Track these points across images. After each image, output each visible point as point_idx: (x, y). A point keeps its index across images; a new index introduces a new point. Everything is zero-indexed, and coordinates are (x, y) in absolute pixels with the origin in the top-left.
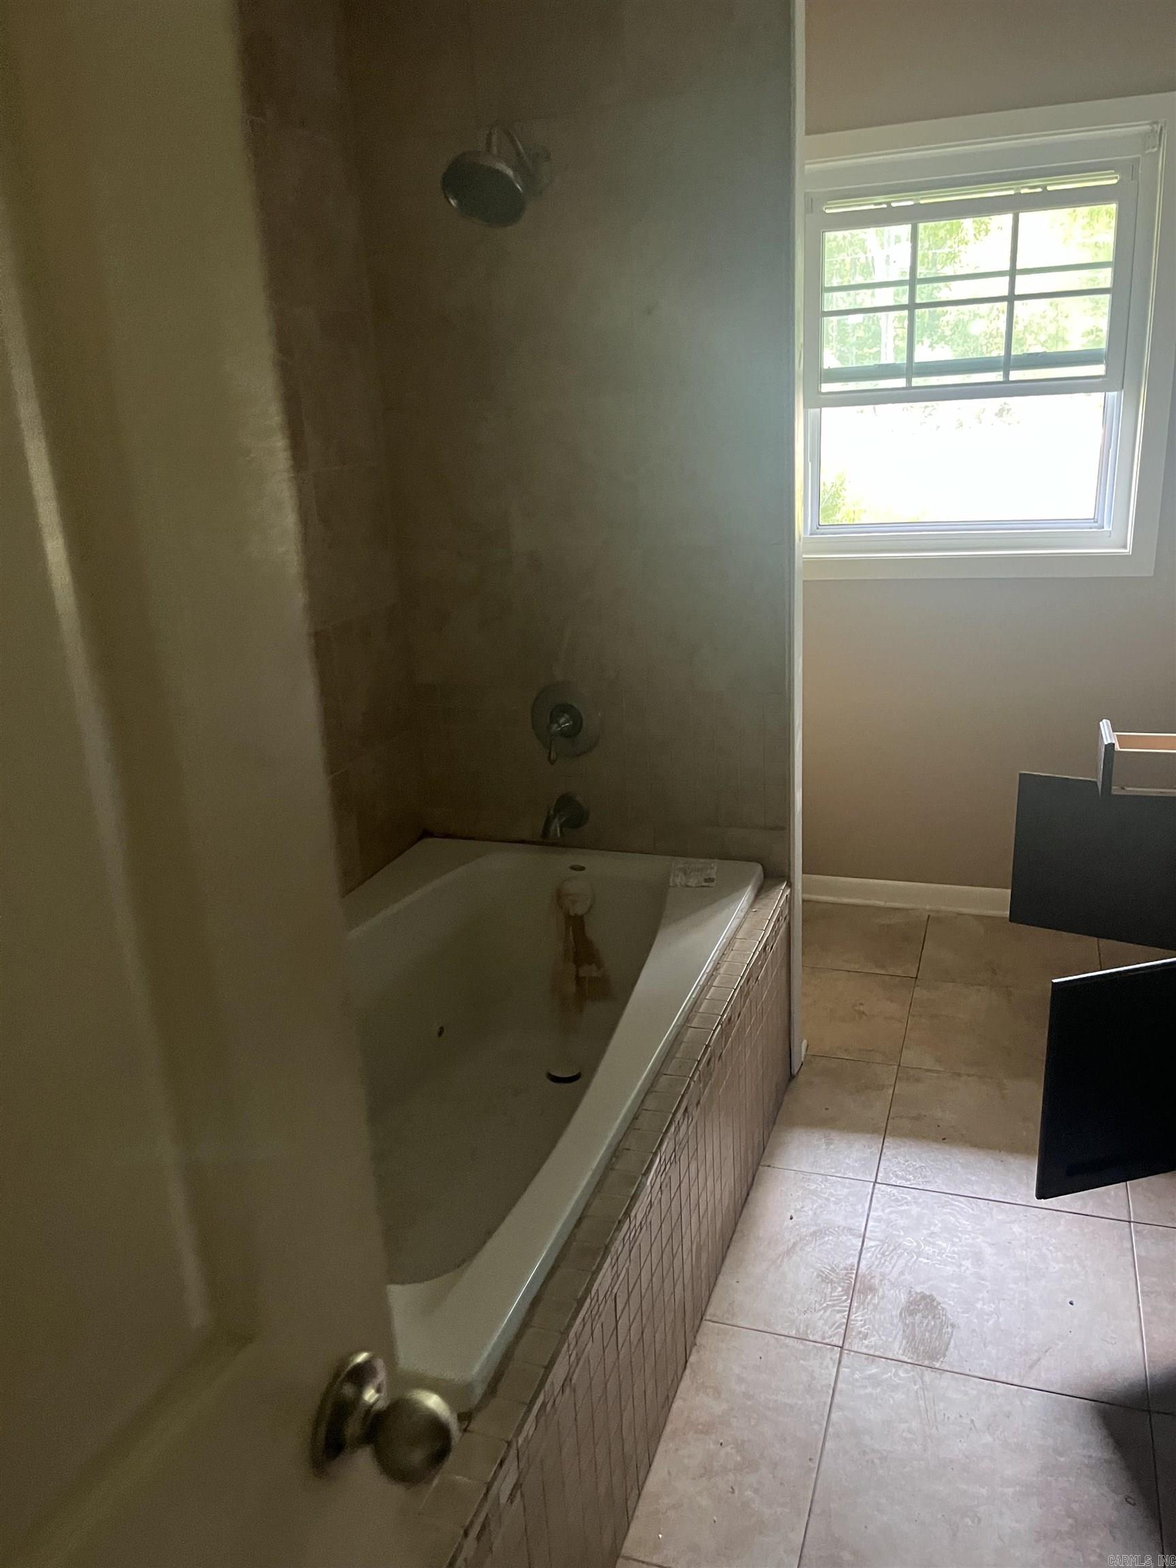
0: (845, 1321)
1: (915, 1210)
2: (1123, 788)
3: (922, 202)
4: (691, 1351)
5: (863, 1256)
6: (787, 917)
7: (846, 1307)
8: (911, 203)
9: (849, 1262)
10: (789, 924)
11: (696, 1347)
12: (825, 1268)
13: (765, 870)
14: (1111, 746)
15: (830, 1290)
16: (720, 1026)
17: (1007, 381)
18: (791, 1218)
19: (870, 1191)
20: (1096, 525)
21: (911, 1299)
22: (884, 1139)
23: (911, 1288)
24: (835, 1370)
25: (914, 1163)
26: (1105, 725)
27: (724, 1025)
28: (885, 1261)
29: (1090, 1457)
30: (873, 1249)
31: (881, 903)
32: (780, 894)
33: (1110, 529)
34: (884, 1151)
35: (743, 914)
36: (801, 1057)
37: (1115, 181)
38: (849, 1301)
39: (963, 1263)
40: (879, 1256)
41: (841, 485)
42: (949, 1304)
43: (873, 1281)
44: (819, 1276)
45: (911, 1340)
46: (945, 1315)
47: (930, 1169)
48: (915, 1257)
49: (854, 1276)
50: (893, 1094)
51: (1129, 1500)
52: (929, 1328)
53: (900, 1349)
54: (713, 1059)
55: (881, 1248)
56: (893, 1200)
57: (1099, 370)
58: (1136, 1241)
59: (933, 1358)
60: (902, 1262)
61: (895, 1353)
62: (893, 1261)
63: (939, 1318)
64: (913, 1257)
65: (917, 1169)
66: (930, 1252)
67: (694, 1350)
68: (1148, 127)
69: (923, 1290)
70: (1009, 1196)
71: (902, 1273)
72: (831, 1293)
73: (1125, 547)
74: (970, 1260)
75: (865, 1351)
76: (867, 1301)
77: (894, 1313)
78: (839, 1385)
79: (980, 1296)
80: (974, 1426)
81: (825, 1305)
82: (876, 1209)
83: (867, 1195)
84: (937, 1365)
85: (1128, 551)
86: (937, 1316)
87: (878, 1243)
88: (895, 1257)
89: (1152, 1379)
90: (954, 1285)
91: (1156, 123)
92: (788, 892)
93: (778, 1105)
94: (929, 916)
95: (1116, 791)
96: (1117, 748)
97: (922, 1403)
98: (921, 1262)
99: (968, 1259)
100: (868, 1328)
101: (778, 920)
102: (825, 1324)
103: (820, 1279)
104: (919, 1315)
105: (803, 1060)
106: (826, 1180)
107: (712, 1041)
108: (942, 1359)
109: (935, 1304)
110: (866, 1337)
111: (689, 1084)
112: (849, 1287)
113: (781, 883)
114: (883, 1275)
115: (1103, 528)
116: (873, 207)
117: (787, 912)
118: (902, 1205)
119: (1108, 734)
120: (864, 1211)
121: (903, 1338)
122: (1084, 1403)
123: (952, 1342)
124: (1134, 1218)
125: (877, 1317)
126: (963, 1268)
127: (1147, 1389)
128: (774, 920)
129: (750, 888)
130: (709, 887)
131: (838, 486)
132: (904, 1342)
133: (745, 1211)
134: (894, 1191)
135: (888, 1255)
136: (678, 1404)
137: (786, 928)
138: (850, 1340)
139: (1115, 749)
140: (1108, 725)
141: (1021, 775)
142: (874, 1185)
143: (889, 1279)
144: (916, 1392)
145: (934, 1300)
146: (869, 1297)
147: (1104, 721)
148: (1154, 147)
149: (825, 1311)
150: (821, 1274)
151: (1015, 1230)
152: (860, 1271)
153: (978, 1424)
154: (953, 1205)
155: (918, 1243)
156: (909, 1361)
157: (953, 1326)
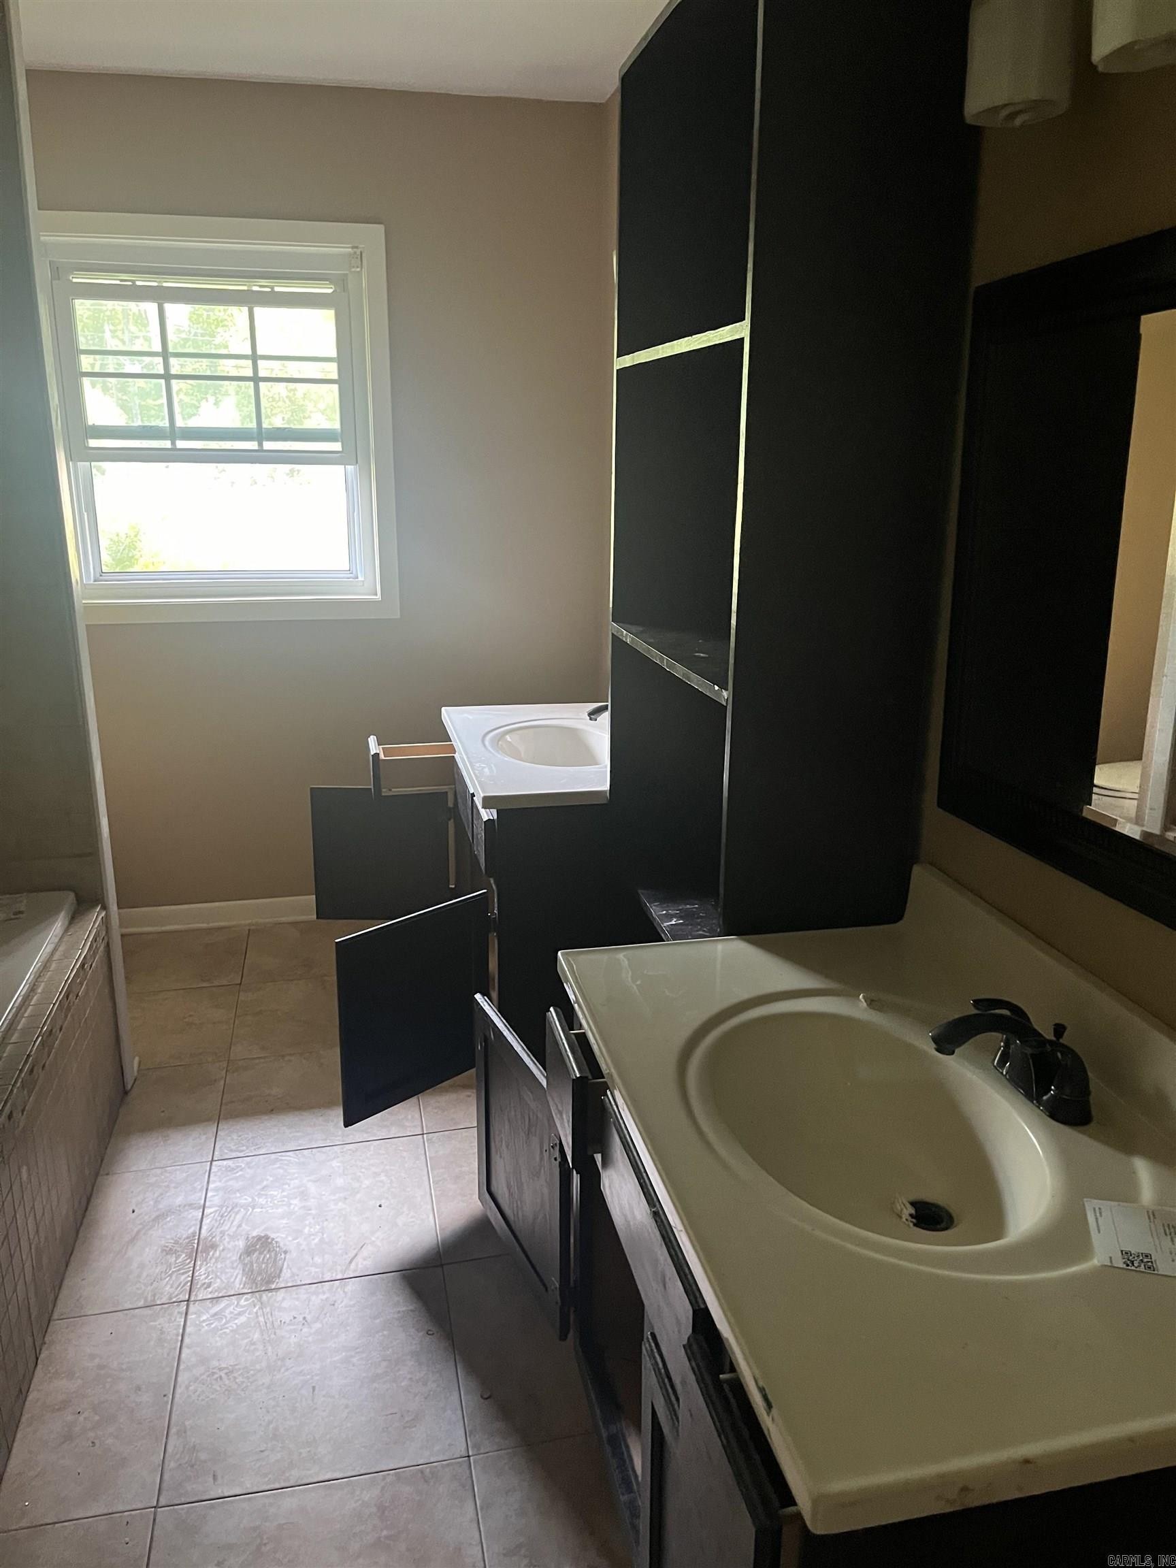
0: (190, 1279)
1: (250, 1172)
2: (390, 790)
3: (165, 284)
4: (41, 1350)
5: (203, 1223)
6: (106, 938)
7: (191, 1267)
8: (155, 284)
9: (191, 1231)
10: (108, 945)
11: (46, 1346)
12: (167, 1243)
13: (77, 895)
14: (378, 754)
15: (174, 1259)
16: (40, 1038)
17: (261, 450)
18: (133, 1212)
19: (208, 1168)
20: (351, 575)
21: (249, 1243)
22: (218, 1124)
23: (249, 1235)
24: (183, 1320)
25: (246, 1136)
26: (372, 740)
27: (45, 1037)
28: (225, 1220)
29: (399, 1312)
30: (213, 1215)
31: (204, 925)
32: (95, 918)
33: (363, 579)
34: (219, 1133)
35: (57, 940)
36: (133, 1070)
37: (330, 291)
38: (193, 1262)
39: (292, 1202)
40: (219, 1218)
41: (136, 536)
42: (281, 1238)
43: (214, 1239)
44: (163, 1251)
45: (249, 1273)
46: (279, 1247)
47: (260, 1137)
48: (251, 1210)
49: (196, 1241)
50: (225, 1084)
51: (429, 1332)
52: (265, 1261)
53: (240, 1285)
54: (36, 1068)
55: (220, 1212)
56: (230, 1171)
57: (337, 446)
58: (428, 1147)
59: (270, 1282)
60: (239, 1217)
61: (236, 1289)
62: (232, 1219)
63: (274, 1250)
64: (249, 1210)
65: (249, 1140)
66: (264, 1203)
67: (44, 1348)
68: (350, 250)
69: (259, 1233)
70: (328, 1141)
71: (240, 1226)
72: (176, 1260)
73: (376, 595)
74: (298, 1199)
75: (210, 1296)
76: (209, 1257)
77: (234, 1258)
78: (188, 1330)
79: (307, 1222)
80: (306, 1321)
81: (170, 1272)
82: (214, 1182)
83: (205, 1173)
84: (273, 1287)
85: (378, 597)
86: (272, 1249)
87: (217, 1208)
88: (233, 1215)
89: (442, 1241)
90: (284, 1222)
91: (357, 247)
92: (103, 914)
93: (113, 1118)
94: (249, 930)
95: (385, 792)
96: (382, 757)
97: (261, 1319)
98: (256, 1212)
99: (296, 1198)
100: (212, 1278)
101: (95, 939)
102: (170, 1288)
103: (164, 1253)
104: (256, 1254)
105: (136, 1074)
106: (166, 1171)
107: (33, 1052)
108: (277, 1281)
109: (270, 1240)
110: (209, 1285)
111: (12, 1090)
112: (192, 1251)
113: (94, 906)
114: (223, 1233)
115: (357, 578)
116: (118, 282)
117: (104, 933)
118: (237, 1172)
119: (374, 746)
120: (203, 1186)
121: (243, 1276)
122: (393, 1276)
123: (286, 1264)
124: (427, 1130)
125: (219, 1266)
126: (292, 1207)
127: (439, 1248)
128: (91, 939)
129: (62, 914)
130: (17, 918)
131: (132, 537)
132: (244, 1279)
133: (85, 1220)
134: (230, 1163)
135: (226, 1216)
136: (32, 1396)
137: (105, 947)
138: (194, 1293)
139: (380, 758)
140: (374, 740)
141: (311, 788)
142: (211, 1164)
143: (228, 1234)
144: (257, 1313)
145: (268, 1238)
146: (211, 1254)
147: (372, 737)
148: (358, 267)
149: (171, 1277)
150: (165, 1248)
151: (334, 1165)
152: (202, 1236)
153: (309, 1318)
154: (282, 1160)
155: (253, 1198)
156: (249, 1291)
157: (285, 1252)
